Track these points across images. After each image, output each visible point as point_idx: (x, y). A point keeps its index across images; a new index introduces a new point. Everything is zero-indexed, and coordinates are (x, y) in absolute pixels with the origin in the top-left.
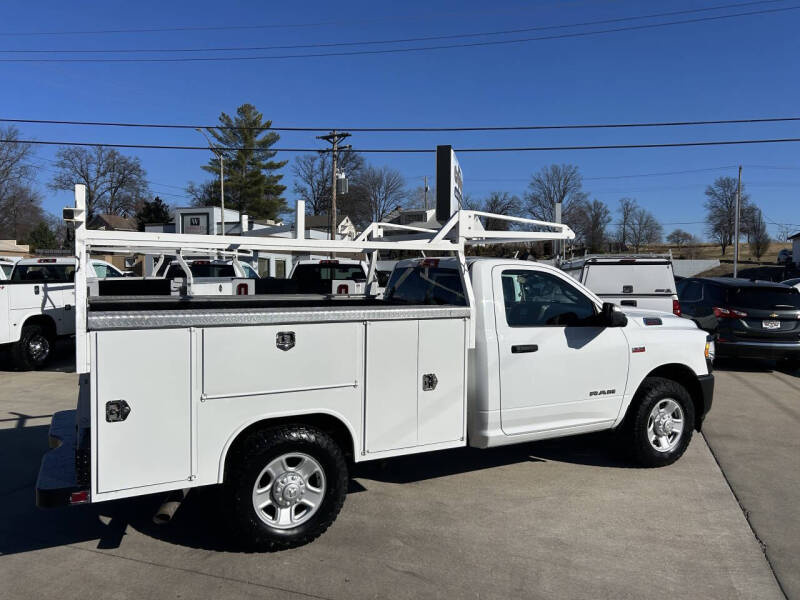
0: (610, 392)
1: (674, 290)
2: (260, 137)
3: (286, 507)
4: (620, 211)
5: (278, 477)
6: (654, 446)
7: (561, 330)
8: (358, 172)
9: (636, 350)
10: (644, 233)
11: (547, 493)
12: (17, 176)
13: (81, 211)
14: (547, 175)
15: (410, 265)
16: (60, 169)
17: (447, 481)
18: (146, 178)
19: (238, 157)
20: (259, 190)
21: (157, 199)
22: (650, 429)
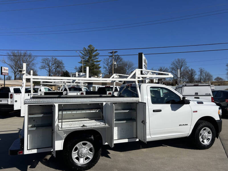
0: (186, 125)
1: (211, 94)
2: (94, 54)
3: (82, 158)
4: (199, 72)
5: (80, 149)
6: (202, 143)
7: (169, 105)
8: (121, 62)
9: (194, 112)
10: (207, 78)
11: (166, 156)
12: (31, 65)
13: (25, 70)
14: (176, 62)
15: (125, 86)
16: (42, 64)
17: (135, 152)
18: (64, 65)
19: (88, 59)
20: (94, 68)
21: (66, 71)
22: (200, 137)
